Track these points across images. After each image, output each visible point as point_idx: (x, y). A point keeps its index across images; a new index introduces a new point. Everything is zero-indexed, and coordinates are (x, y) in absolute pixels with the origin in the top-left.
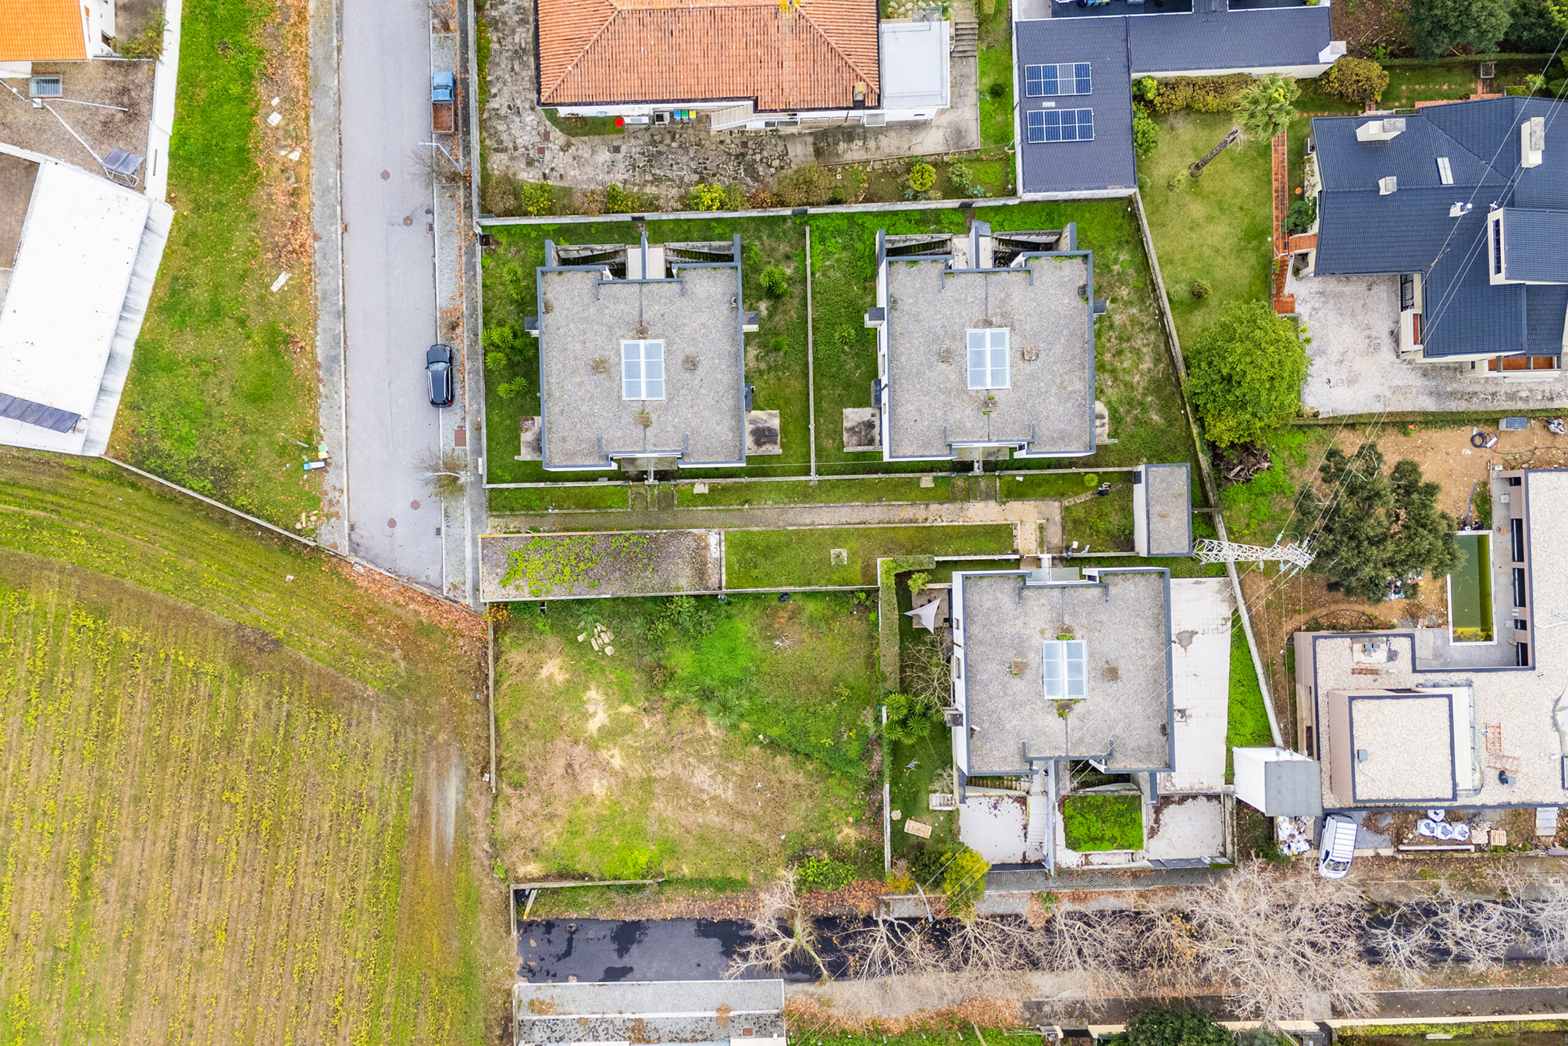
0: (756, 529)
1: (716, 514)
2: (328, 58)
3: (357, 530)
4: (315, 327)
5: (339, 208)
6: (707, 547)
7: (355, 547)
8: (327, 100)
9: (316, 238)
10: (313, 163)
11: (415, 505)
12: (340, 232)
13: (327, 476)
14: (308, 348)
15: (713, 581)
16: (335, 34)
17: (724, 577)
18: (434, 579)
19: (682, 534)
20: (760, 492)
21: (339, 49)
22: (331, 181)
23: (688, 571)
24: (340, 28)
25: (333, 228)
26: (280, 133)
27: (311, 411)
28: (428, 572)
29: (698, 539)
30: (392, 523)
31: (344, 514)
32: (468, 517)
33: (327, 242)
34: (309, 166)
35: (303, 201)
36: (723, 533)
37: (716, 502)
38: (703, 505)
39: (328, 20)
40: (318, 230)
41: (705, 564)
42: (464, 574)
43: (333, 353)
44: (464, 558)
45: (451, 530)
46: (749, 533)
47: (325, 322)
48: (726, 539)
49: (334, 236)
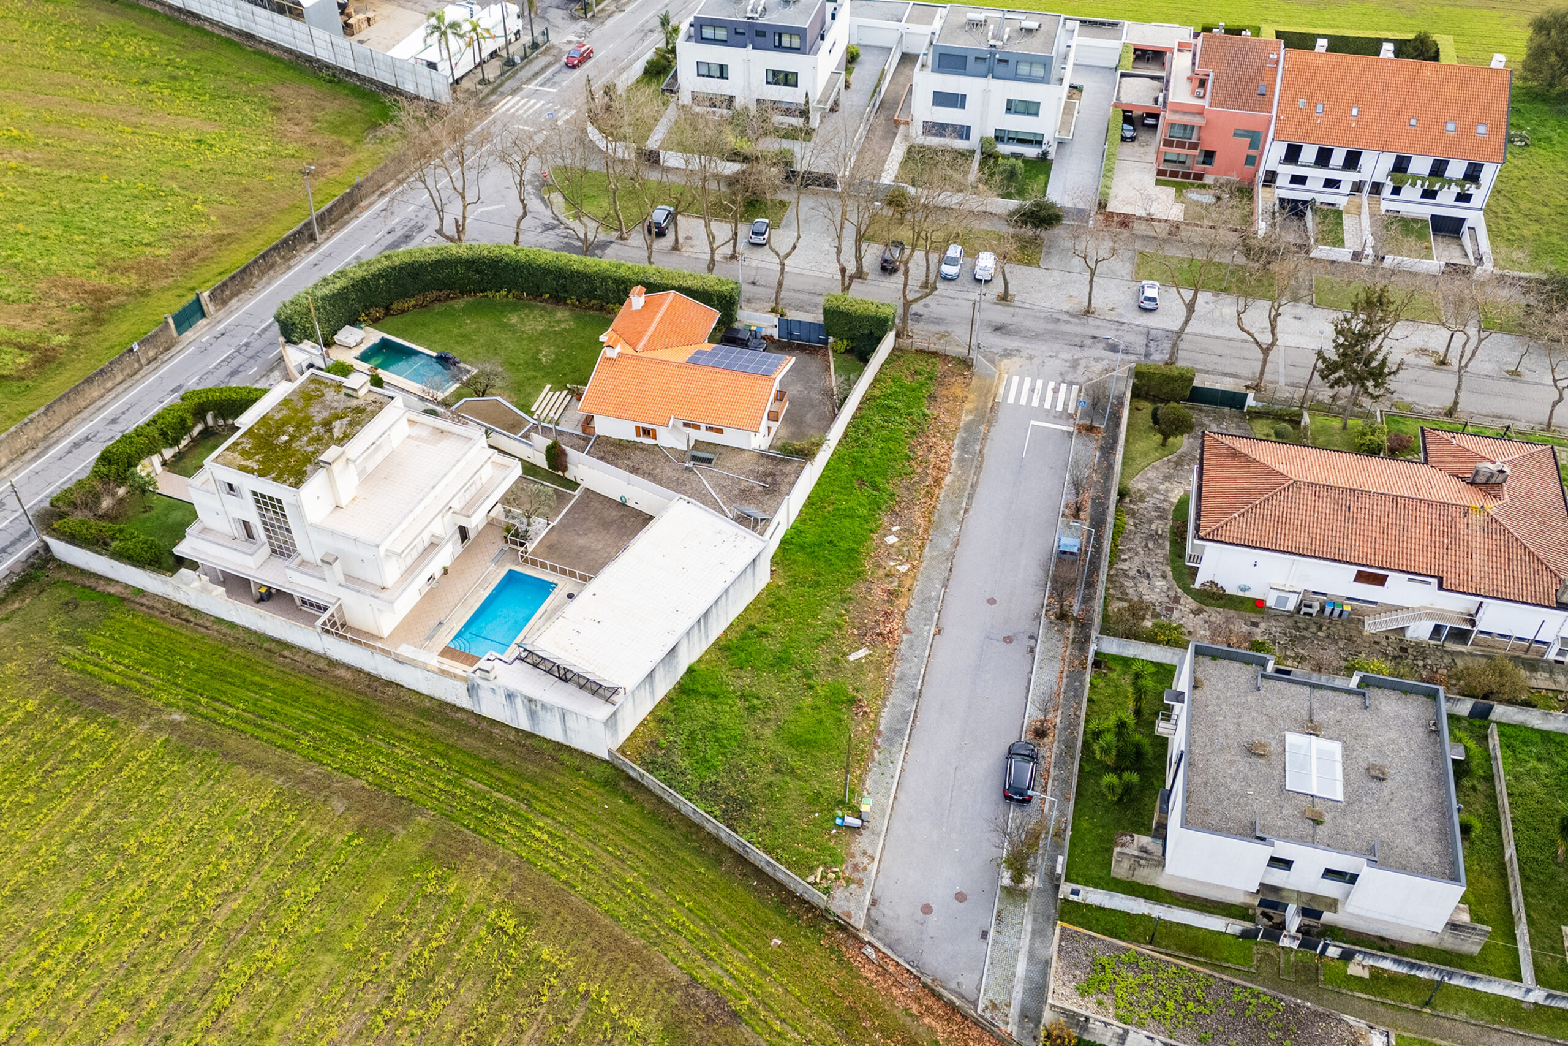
0: (1443, 1043)
1: (1380, 1009)
2: (955, 513)
3: (880, 906)
4: (884, 699)
5: (936, 615)
7: (872, 924)
8: (946, 540)
9: (906, 631)
10: (919, 577)
11: (960, 897)
12: (933, 632)
13: (859, 839)
14: (872, 716)
16: (965, 499)
18: (967, 988)
20: (1448, 997)
21: (966, 511)
22: (933, 594)
24: (971, 497)
25: (927, 628)
26: (893, 550)
27: (859, 772)
28: (961, 979)
30: (927, 909)
31: (869, 884)
32: (1028, 927)
33: (917, 637)
34: (914, 578)
35: (901, 602)
36: (1392, 1036)
37: (1381, 993)
39: (962, 490)
40: (909, 624)
42: (1010, 994)
43: (898, 727)
44: (1014, 974)
45: (1001, 938)
47: (896, 698)
49: (926, 634)
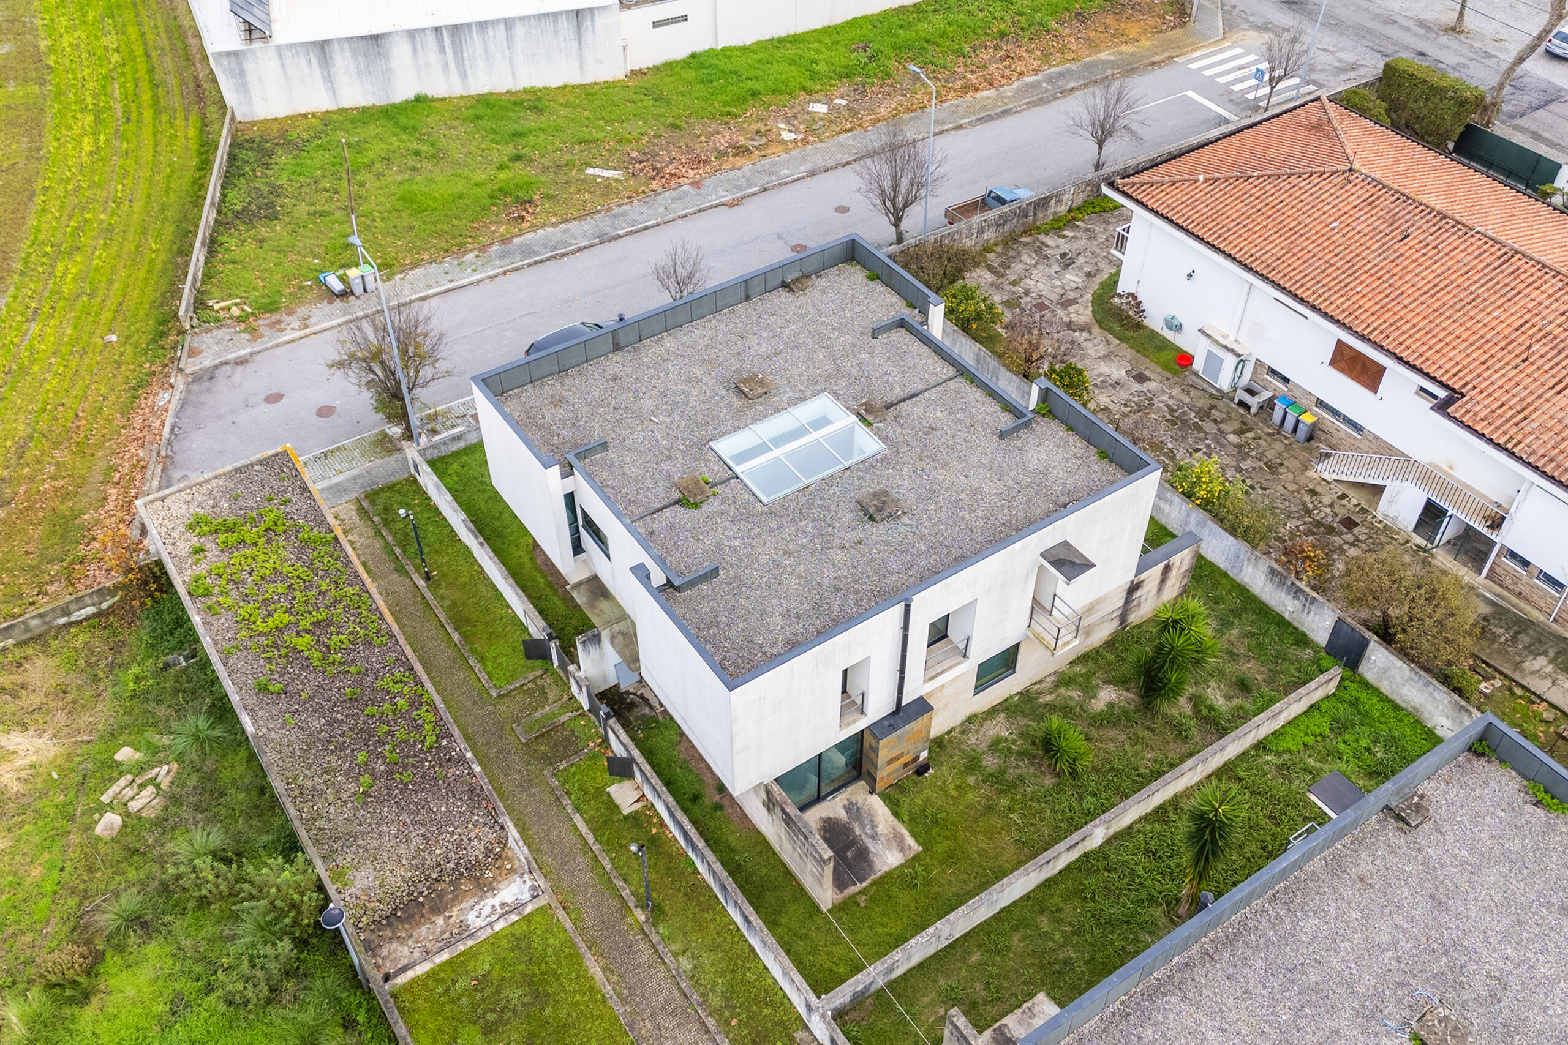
0: (595, 971)
1: (583, 862)
2: (940, 123)
3: (240, 369)
4: (563, 221)
5: (755, 189)
6: (484, 887)
7: (204, 376)
8: (889, 137)
9: (696, 184)
10: (796, 151)
11: (323, 410)
12: (726, 199)
13: (325, 307)
14: (525, 225)
15: (398, 952)
16: (975, 118)
17: (421, 970)
19: (492, 814)
20: (701, 927)
21: (960, 126)
22: (786, 172)
23: (397, 876)
24: (985, 120)
25: (723, 194)
26: (805, 117)
29: (496, 854)
30: (274, 398)
31: (262, 343)
33: (699, 195)
34: (787, 150)
35: (736, 160)
36: (542, 902)
37: (615, 846)
38: (588, 822)
39: (985, 109)
40: (708, 182)
41: (438, 908)
43: (539, 248)
46: (575, 958)
47: (579, 227)
48: (528, 918)
49: (714, 197)
